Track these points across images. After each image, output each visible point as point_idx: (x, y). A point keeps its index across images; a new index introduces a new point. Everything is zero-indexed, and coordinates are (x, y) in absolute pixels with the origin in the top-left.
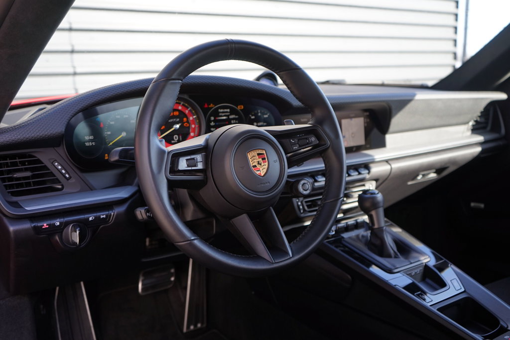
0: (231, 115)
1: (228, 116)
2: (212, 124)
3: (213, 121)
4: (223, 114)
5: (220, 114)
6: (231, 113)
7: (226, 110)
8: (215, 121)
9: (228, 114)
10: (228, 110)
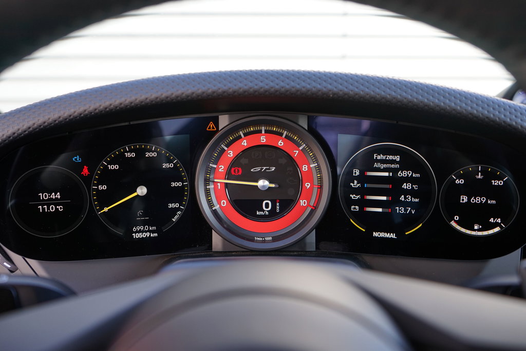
0: (402, 169)
1: (395, 171)
2: (355, 184)
3: (356, 178)
4: (383, 166)
5: (375, 165)
6: (404, 166)
7: (390, 157)
8: (362, 178)
9: (397, 166)
10: (398, 158)
